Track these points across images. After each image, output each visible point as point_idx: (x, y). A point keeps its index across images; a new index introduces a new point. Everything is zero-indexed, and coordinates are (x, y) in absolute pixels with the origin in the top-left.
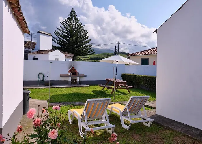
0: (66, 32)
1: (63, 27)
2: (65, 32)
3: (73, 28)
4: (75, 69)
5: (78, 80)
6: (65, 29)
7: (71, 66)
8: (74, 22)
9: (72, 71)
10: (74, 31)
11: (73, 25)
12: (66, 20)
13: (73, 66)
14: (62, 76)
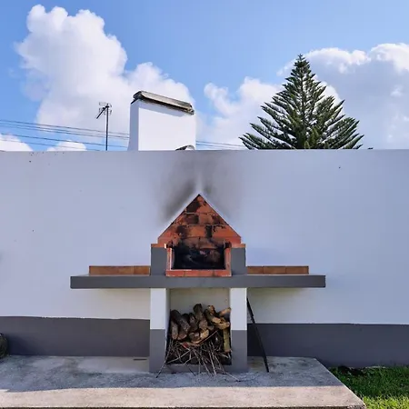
0: (280, 133)
1: (269, 118)
2: (276, 135)
3: (304, 119)
4: (218, 221)
5: (239, 322)
6: (277, 125)
7: (189, 189)
8: (304, 100)
9: (196, 233)
10: (309, 128)
11: (304, 108)
12: (280, 97)
13: (199, 191)
14: (102, 278)
